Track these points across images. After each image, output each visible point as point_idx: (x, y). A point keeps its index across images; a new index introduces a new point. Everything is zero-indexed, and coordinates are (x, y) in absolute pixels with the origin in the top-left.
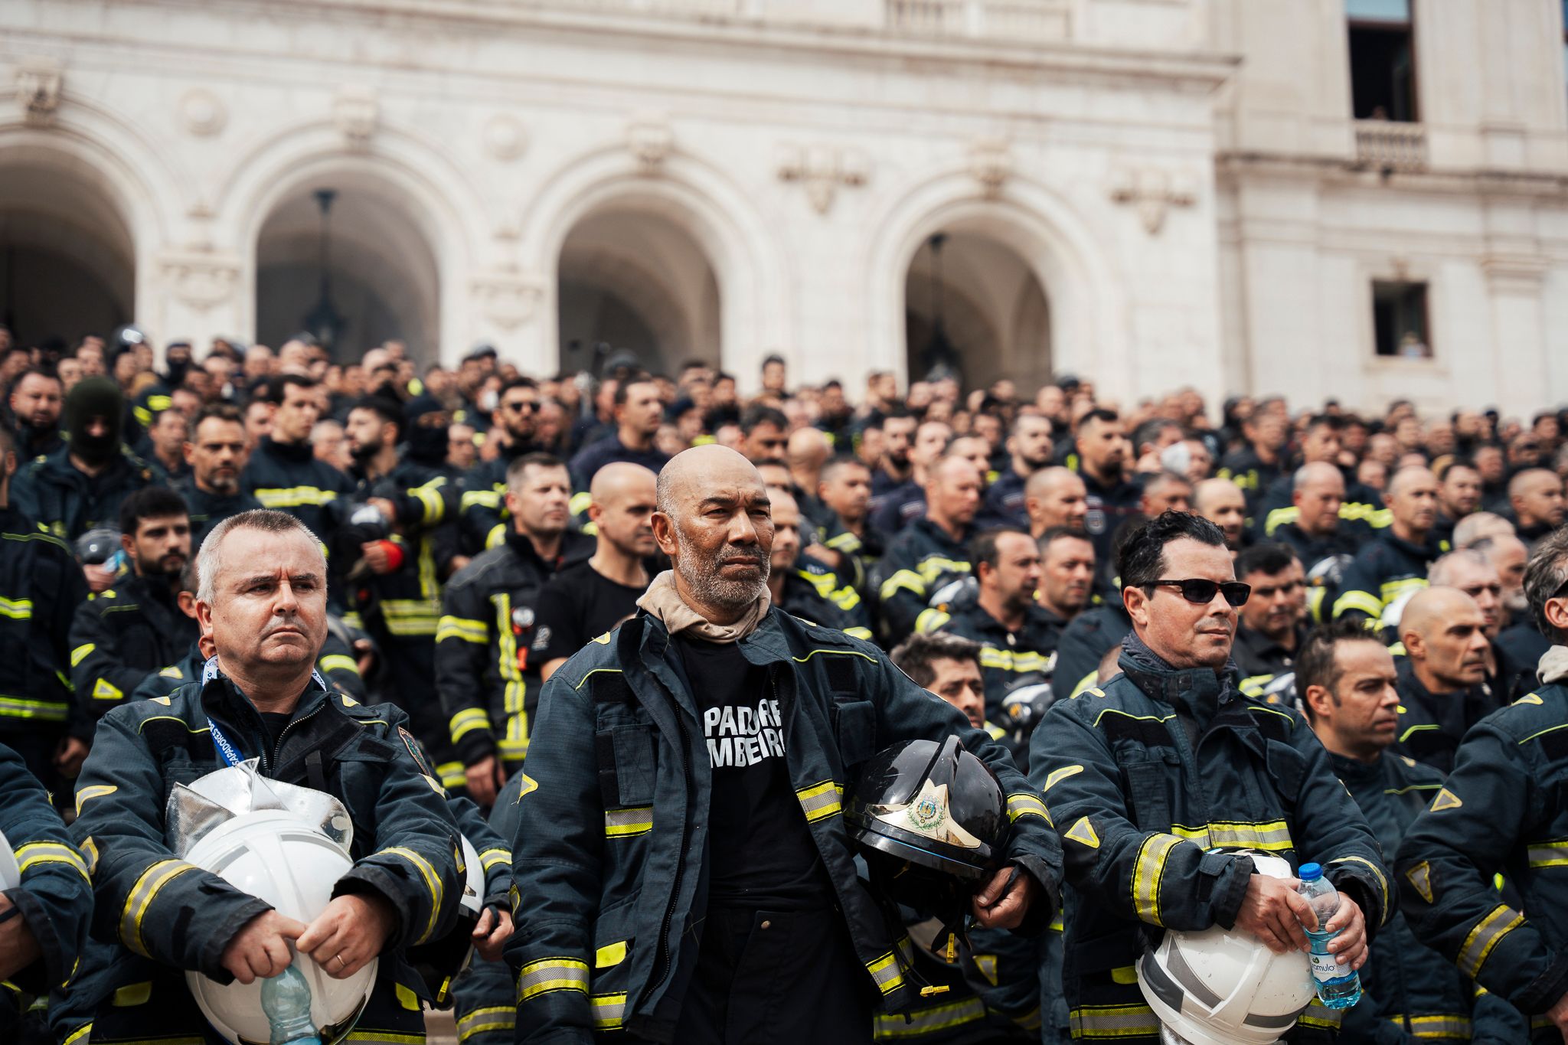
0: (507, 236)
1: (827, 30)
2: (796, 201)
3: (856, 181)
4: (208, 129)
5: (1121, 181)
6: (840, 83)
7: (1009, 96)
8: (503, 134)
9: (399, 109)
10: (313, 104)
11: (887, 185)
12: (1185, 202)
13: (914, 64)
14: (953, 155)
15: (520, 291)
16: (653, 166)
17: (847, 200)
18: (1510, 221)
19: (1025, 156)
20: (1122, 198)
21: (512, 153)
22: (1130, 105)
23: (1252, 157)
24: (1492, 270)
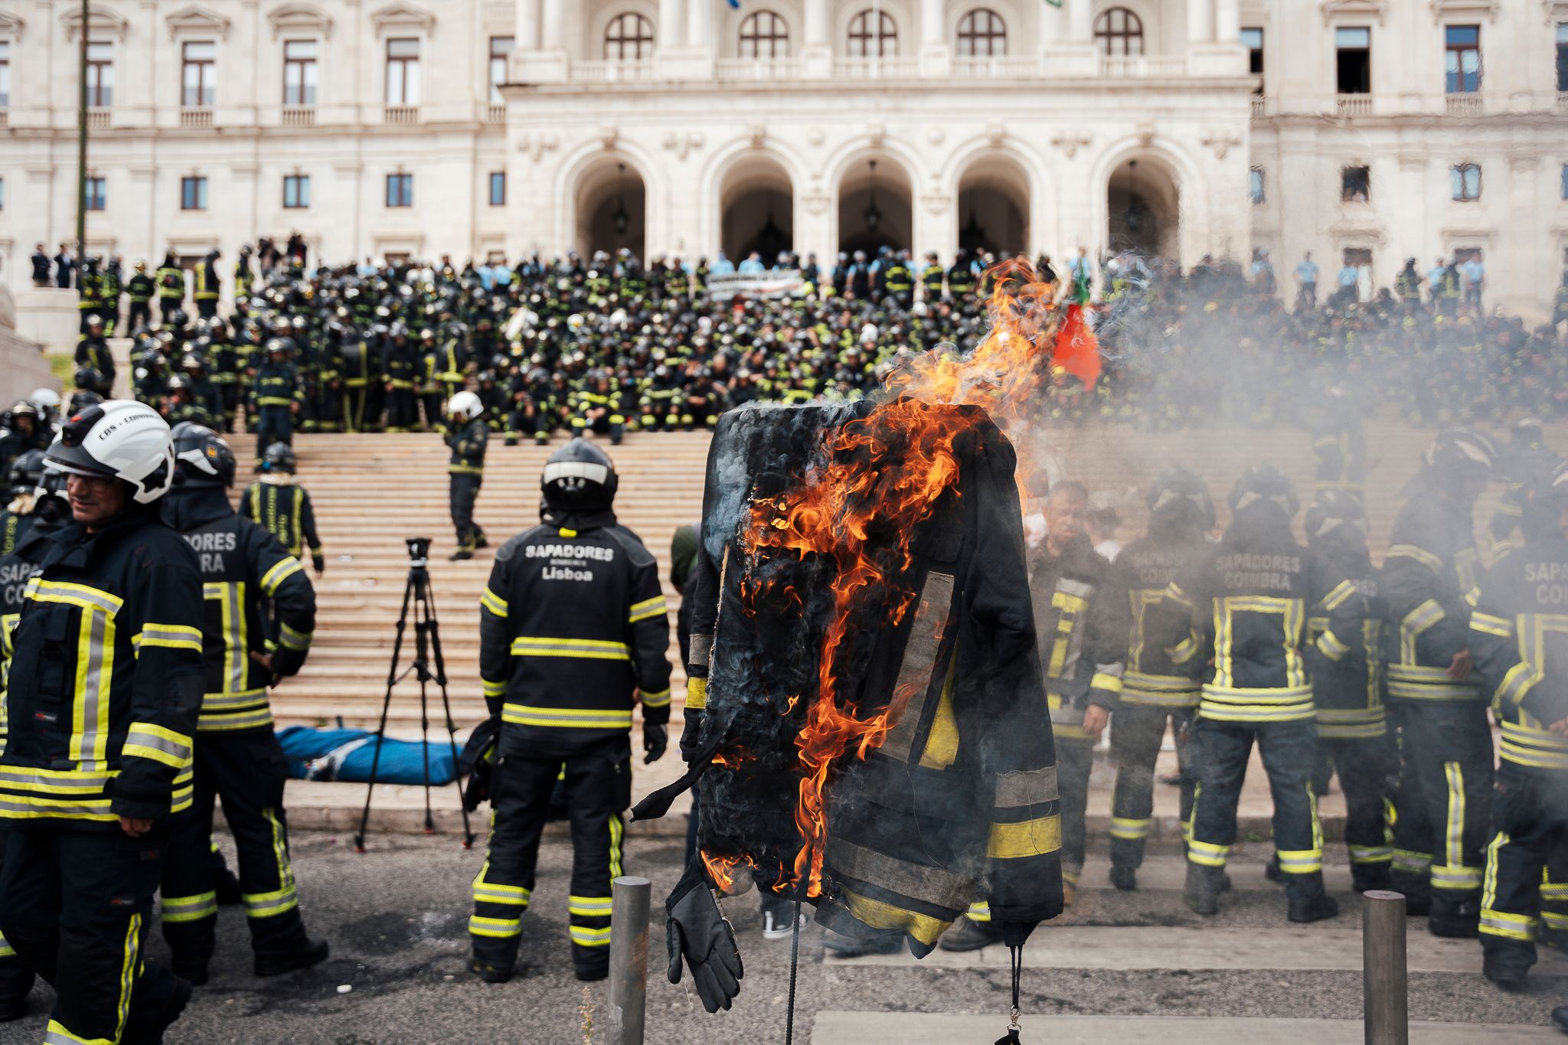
0: (937, 176)
1: (1072, 79)
2: (1060, 154)
3: (1086, 143)
4: (818, 143)
5: (1206, 136)
6: (1079, 101)
7: (1156, 101)
8: (935, 134)
9: (892, 128)
10: (859, 128)
11: (1099, 143)
12: (1236, 143)
13: (1113, 91)
14: (1130, 128)
15: (940, 199)
16: (997, 142)
17: (1082, 152)
18: (1412, 137)
19: (1162, 127)
20: (1206, 143)
21: (938, 142)
22: (1211, 101)
23: (1285, 116)
24: (1403, 161)
